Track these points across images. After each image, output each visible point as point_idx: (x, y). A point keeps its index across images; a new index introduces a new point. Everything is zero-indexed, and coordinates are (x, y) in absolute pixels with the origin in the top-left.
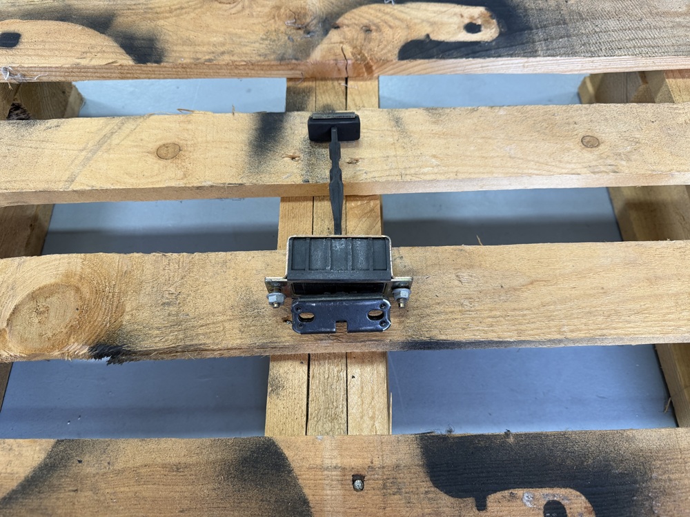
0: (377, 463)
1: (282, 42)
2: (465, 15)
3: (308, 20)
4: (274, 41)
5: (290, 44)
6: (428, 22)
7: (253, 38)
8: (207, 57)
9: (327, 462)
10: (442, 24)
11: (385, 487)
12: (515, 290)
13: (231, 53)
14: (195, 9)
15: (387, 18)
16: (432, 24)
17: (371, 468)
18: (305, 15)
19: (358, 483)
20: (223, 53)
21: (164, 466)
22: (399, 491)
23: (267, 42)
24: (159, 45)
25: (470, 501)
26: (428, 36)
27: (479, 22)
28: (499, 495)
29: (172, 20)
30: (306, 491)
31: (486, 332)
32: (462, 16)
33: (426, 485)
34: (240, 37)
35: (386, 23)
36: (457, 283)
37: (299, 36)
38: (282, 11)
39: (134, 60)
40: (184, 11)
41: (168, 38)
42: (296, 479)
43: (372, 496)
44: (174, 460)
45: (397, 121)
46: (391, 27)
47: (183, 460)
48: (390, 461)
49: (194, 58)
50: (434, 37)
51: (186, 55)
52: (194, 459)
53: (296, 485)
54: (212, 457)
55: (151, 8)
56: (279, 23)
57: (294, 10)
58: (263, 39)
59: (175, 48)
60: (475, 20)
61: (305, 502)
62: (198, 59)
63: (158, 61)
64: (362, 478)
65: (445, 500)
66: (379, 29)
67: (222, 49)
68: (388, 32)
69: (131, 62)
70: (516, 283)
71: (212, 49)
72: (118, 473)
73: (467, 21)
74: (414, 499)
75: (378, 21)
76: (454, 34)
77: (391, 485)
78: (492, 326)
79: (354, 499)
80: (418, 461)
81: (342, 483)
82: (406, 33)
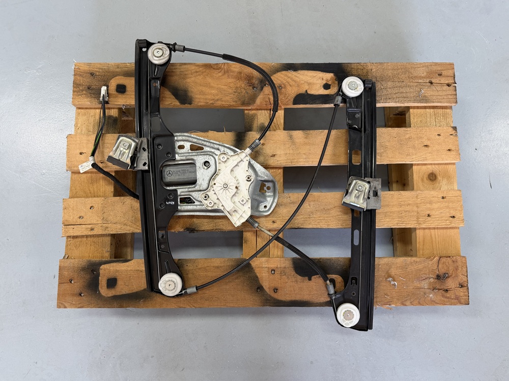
0: (279, 266)
1: (243, 94)
2: (324, 79)
3: (254, 81)
4: (239, 93)
5: (247, 95)
6: (308, 83)
7: (231, 91)
8: (211, 102)
9: (264, 266)
10: (314, 84)
11: (281, 273)
12: (328, 210)
13: (220, 100)
14: (203, 72)
15: (289, 80)
16: (309, 84)
17: (277, 268)
18: (253, 77)
19: (273, 272)
20: (218, 100)
21: (213, 267)
22: (285, 275)
23: (236, 94)
24: (190, 94)
25: (307, 278)
26: (306, 91)
27: (330, 83)
28: (315, 276)
29: (193, 79)
30: (257, 274)
31: (317, 225)
32: (323, 79)
33: (293, 273)
34: (224, 91)
35: (288, 83)
36: (308, 207)
37: (250, 91)
38: (242, 75)
39: (180, 102)
40: (198, 74)
41: (193, 90)
42: (254, 270)
43: (277, 276)
44: (217, 265)
45: (291, 137)
46: (290, 86)
47: (219, 265)
48: (283, 265)
49: (205, 102)
50: (309, 92)
51: (202, 101)
52: (223, 265)
53: (254, 272)
54: (228, 264)
55: (182, 72)
56: (241, 82)
57: (247, 75)
58: (235, 92)
59: (197, 96)
60: (328, 81)
61: (257, 277)
62: (208, 103)
63: (190, 103)
64: (274, 270)
65: (299, 277)
66: (285, 87)
67: (217, 98)
68: (289, 88)
69: (178, 104)
70: (329, 207)
71: (213, 97)
72: (200, 269)
73: (324, 82)
74: (290, 277)
75: (285, 82)
76: (318, 90)
77: (283, 272)
78: (319, 223)
79: (272, 276)
80: (292, 266)
81: (268, 272)
82: (297, 90)
